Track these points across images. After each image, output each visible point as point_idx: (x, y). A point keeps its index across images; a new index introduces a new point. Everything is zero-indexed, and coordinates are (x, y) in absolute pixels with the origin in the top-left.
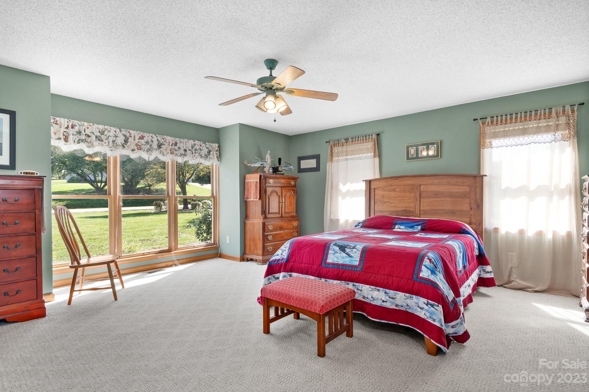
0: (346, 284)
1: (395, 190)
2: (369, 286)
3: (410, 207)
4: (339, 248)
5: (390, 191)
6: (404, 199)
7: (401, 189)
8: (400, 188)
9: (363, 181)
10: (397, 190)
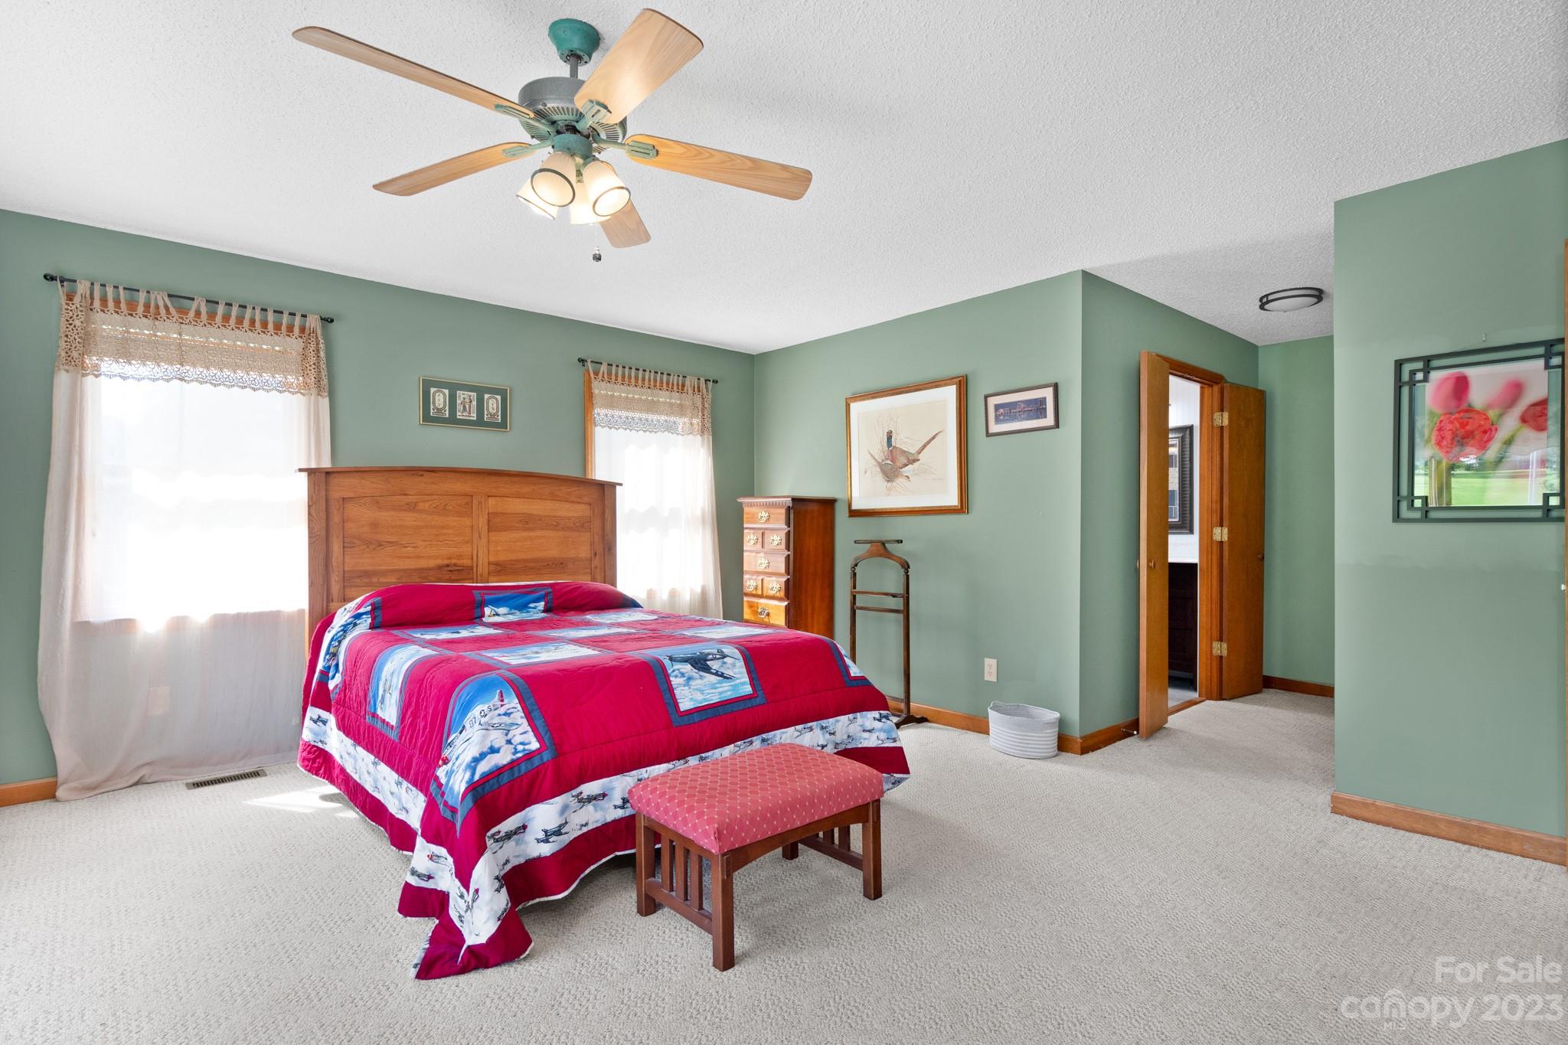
0: (748, 744)
1: (415, 505)
2: (793, 728)
3: (460, 556)
4: (692, 666)
5: (398, 508)
6: (445, 534)
7: (434, 505)
8: (431, 503)
9: (301, 470)
10: (421, 506)
